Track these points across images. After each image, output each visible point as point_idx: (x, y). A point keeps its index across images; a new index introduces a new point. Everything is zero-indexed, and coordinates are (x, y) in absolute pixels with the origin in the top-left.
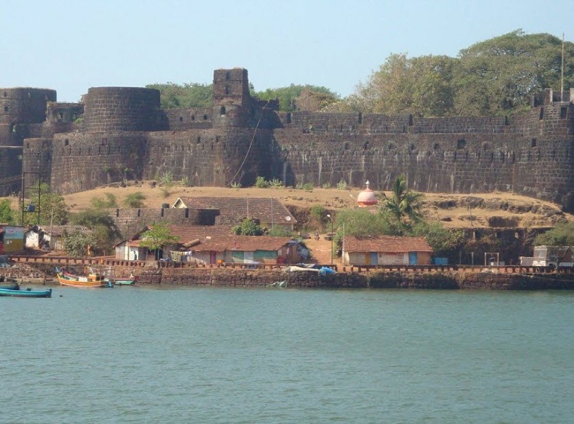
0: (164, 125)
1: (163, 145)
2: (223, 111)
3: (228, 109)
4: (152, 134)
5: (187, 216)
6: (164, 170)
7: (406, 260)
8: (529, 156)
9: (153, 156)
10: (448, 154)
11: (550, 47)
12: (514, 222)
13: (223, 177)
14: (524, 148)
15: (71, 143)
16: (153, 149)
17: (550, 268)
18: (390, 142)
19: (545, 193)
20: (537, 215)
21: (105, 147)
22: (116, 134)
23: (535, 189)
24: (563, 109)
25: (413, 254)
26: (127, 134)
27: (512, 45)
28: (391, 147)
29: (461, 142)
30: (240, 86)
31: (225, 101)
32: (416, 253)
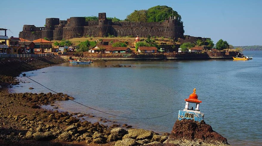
0: (87, 25)
1: (87, 29)
2: (101, 22)
3: (102, 21)
4: (85, 27)
5: (101, 43)
6: (88, 34)
7: (152, 51)
8: (167, 30)
9: (85, 31)
10: (149, 30)
11: (166, 8)
12: (165, 43)
13: (101, 35)
14: (166, 29)
15: (67, 29)
16: (85, 30)
17: (182, 52)
18: (137, 27)
19: (170, 38)
20: (169, 42)
21: (75, 29)
22: (77, 27)
23: (168, 37)
24: (173, 20)
25: (153, 50)
26: (79, 27)
27: (159, 8)
28: (137, 29)
29: (152, 28)
30: (104, 17)
31: (101, 19)
32: (154, 50)
